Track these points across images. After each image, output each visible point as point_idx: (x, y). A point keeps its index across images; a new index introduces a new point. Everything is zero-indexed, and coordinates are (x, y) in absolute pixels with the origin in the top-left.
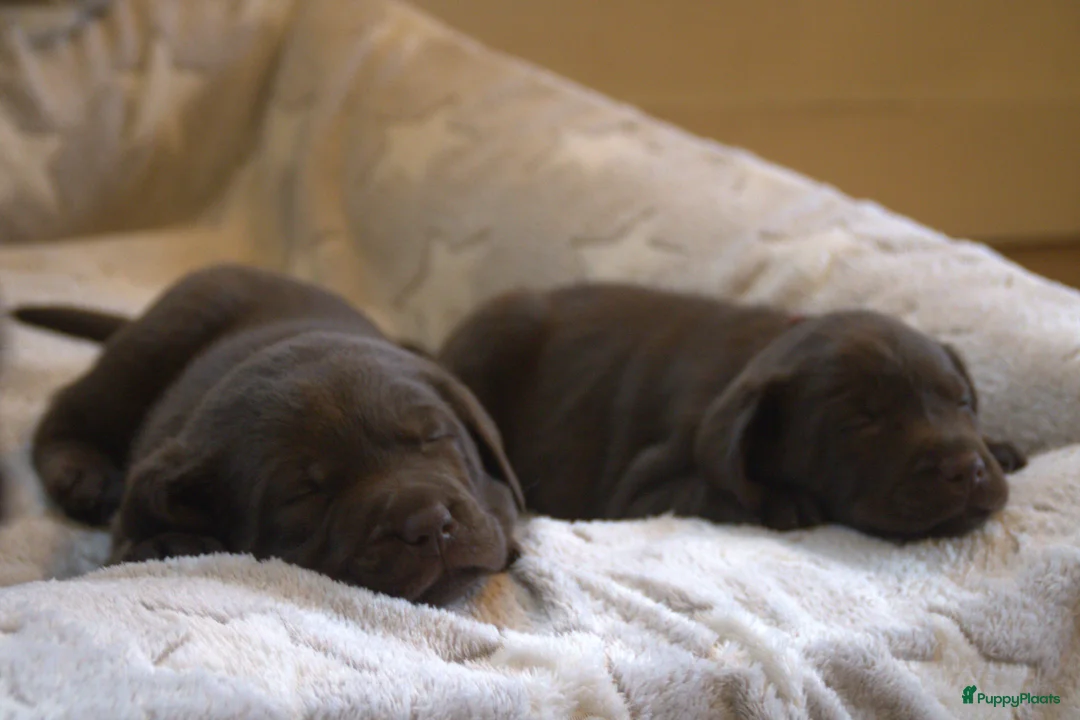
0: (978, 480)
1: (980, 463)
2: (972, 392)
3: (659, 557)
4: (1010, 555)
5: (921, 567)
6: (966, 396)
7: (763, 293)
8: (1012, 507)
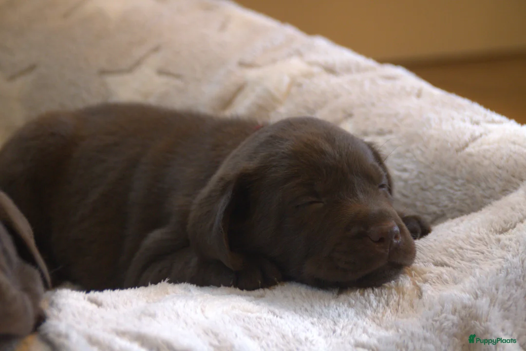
0: (395, 241)
1: (396, 229)
2: (388, 177)
3: (153, 316)
4: (416, 301)
5: (351, 312)
6: (384, 181)
7: (241, 109)
8: (418, 264)
